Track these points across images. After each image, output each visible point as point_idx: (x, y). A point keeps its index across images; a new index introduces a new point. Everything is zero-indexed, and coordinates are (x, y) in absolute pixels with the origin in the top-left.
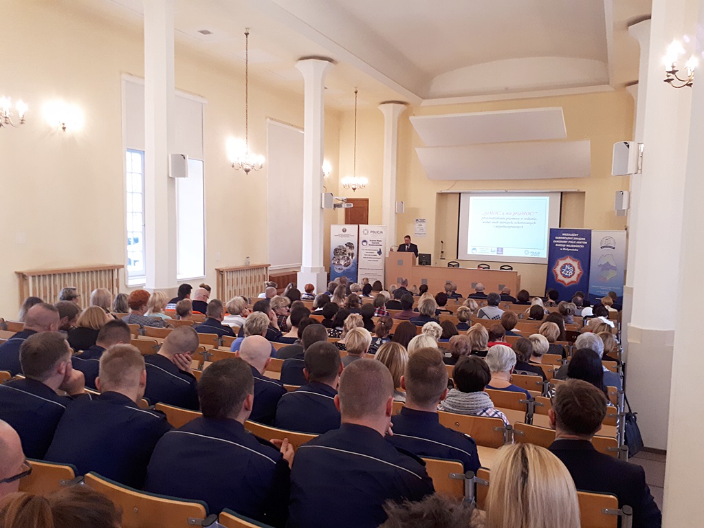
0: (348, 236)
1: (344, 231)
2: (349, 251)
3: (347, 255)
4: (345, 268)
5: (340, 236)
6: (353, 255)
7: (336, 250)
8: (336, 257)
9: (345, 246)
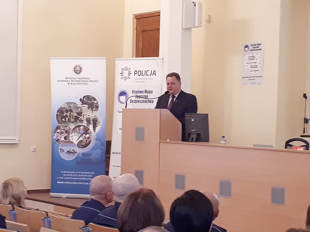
0: (85, 81)
1: (78, 70)
2: (88, 113)
3: (85, 123)
4: (80, 151)
5: (69, 81)
6: (95, 123)
7: (61, 111)
8: (62, 126)
9: (79, 104)
